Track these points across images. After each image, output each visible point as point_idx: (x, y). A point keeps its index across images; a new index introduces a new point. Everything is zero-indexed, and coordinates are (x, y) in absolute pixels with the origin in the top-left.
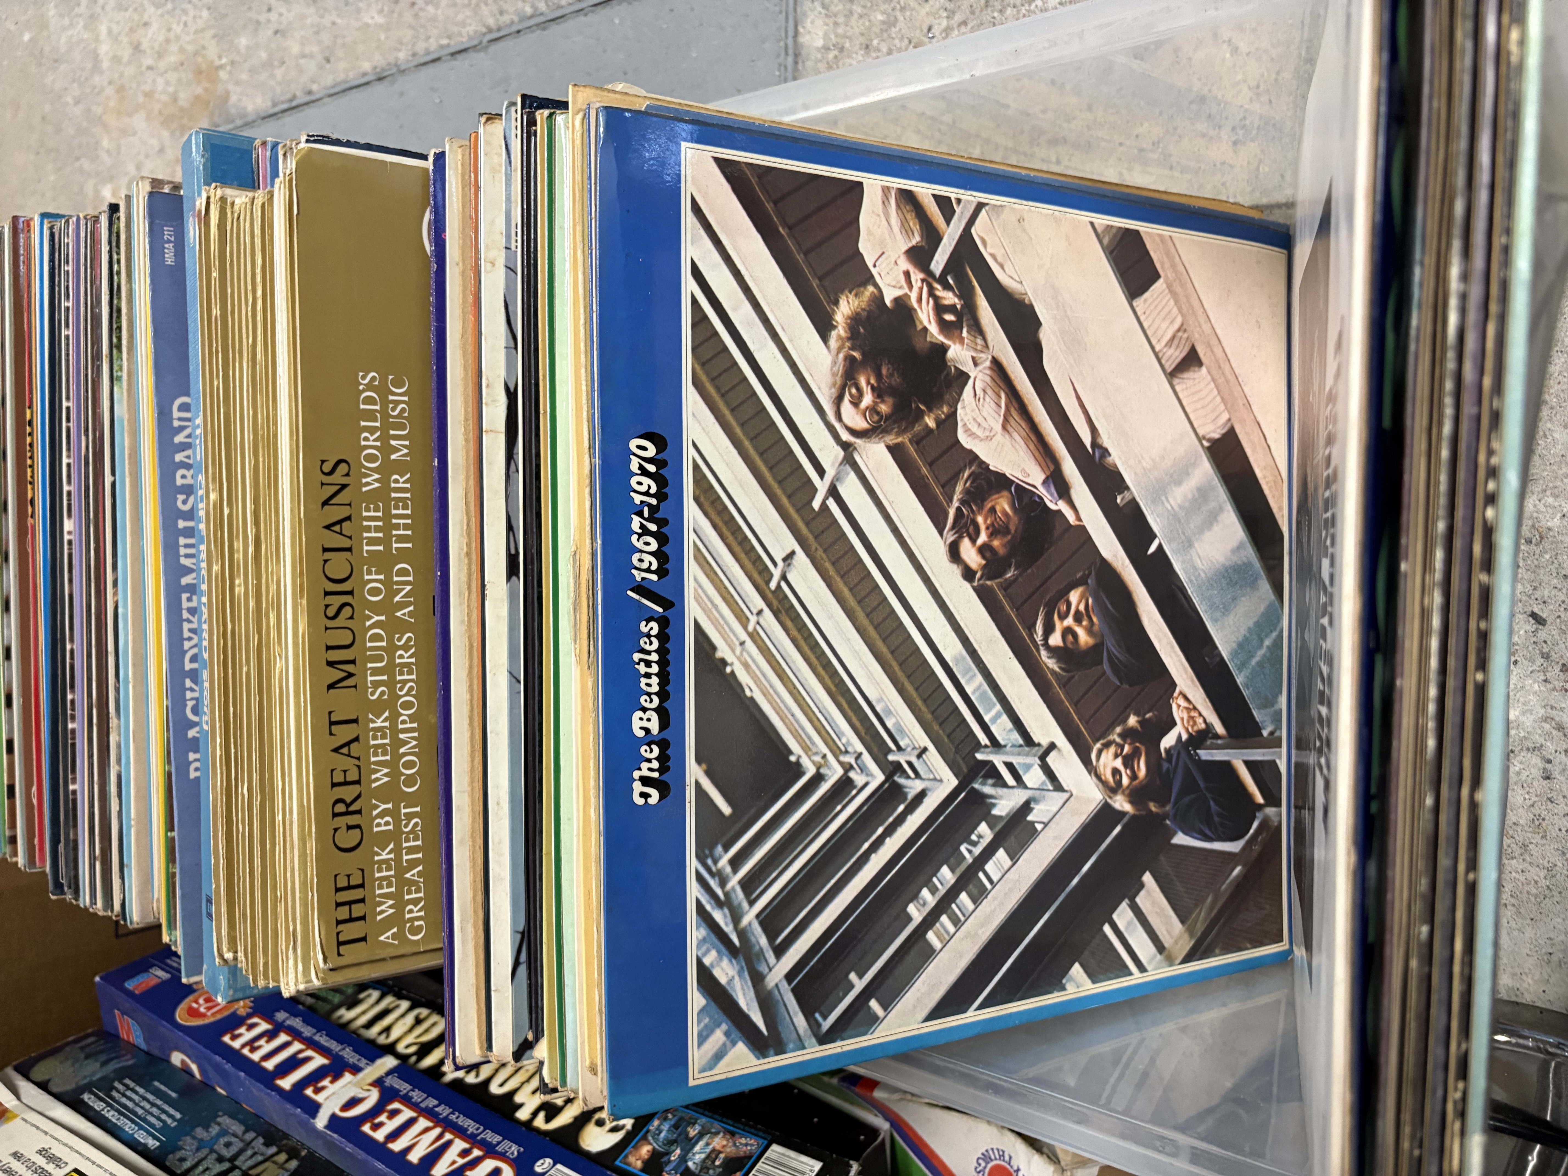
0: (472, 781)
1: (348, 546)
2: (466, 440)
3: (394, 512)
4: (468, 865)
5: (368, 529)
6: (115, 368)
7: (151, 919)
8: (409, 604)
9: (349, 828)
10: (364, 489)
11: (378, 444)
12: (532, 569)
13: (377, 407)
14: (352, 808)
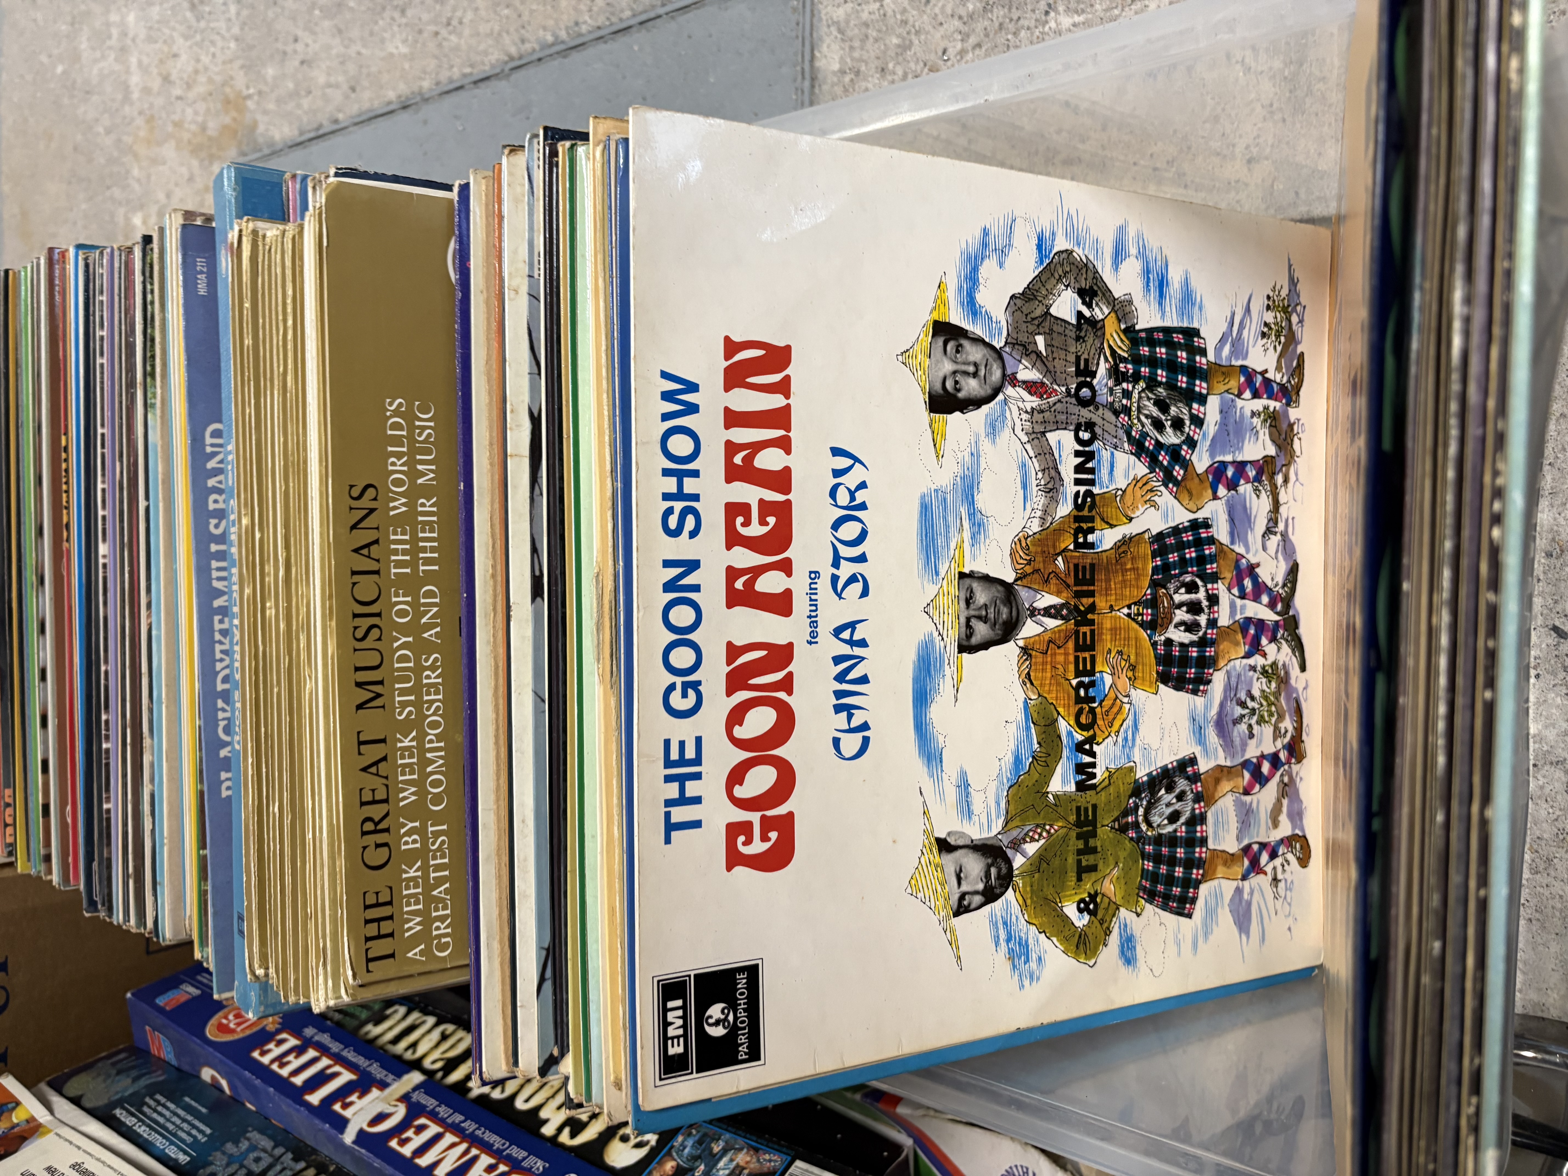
0: (498, 800)
1: (376, 569)
2: (491, 464)
3: (421, 535)
4: (494, 882)
5: (396, 552)
6: (149, 395)
7: (183, 936)
8: (435, 625)
9: (378, 846)
10: (392, 513)
11: (405, 468)
12: (556, 590)
13: (404, 433)
14: (380, 827)
